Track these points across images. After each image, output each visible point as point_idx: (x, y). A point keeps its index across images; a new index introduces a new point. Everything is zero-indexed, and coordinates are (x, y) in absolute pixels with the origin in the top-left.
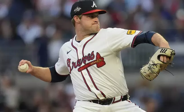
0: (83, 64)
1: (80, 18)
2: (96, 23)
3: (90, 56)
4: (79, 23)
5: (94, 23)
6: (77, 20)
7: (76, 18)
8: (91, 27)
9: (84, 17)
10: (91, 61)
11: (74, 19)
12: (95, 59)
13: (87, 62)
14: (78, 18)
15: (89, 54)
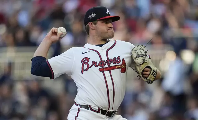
0: (106, 66)
1: (95, 24)
2: (111, 28)
3: (116, 60)
4: (94, 29)
5: (109, 28)
6: (92, 26)
7: (90, 24)
8: (107, 32)
9: (99, 23)
10: (117, 64)
11: (88, 26)
12: (121, 63)
13: (112, 65)
14: (93, 24)
15: (115, 58)
